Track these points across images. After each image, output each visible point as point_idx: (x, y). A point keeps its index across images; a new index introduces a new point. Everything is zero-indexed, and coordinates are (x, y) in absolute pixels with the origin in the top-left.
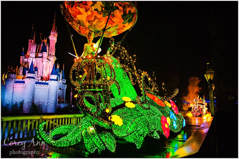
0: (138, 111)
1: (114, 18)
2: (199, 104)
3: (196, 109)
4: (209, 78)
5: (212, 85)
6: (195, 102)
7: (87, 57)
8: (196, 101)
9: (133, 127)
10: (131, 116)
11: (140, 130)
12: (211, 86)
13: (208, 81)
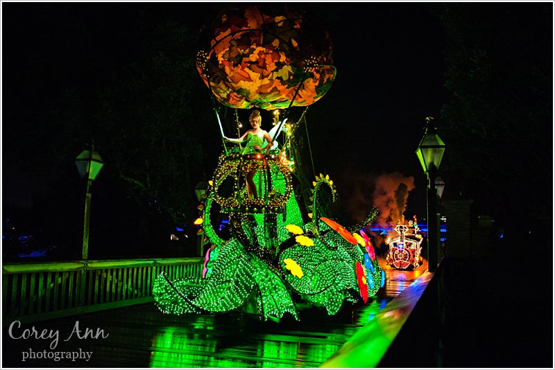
0: (318, 252)
1: (303, 91)
2: (407, 237)
3: (401, 251)
4: (429, 160)
5: (436, 183)
6: (399, 233)
7: (253, 157)
8: (401, 231)
9: (317, 281)
10: (309, 261)
11: (338, 283)
12: (433, 185)
13: (425, 170)
